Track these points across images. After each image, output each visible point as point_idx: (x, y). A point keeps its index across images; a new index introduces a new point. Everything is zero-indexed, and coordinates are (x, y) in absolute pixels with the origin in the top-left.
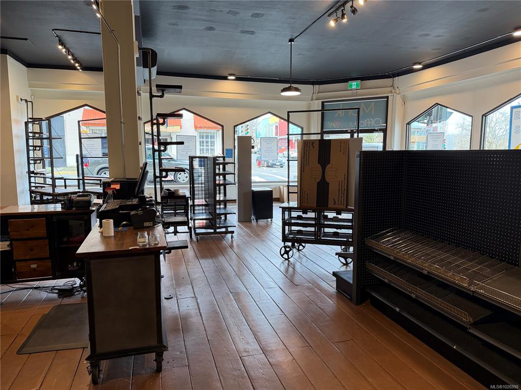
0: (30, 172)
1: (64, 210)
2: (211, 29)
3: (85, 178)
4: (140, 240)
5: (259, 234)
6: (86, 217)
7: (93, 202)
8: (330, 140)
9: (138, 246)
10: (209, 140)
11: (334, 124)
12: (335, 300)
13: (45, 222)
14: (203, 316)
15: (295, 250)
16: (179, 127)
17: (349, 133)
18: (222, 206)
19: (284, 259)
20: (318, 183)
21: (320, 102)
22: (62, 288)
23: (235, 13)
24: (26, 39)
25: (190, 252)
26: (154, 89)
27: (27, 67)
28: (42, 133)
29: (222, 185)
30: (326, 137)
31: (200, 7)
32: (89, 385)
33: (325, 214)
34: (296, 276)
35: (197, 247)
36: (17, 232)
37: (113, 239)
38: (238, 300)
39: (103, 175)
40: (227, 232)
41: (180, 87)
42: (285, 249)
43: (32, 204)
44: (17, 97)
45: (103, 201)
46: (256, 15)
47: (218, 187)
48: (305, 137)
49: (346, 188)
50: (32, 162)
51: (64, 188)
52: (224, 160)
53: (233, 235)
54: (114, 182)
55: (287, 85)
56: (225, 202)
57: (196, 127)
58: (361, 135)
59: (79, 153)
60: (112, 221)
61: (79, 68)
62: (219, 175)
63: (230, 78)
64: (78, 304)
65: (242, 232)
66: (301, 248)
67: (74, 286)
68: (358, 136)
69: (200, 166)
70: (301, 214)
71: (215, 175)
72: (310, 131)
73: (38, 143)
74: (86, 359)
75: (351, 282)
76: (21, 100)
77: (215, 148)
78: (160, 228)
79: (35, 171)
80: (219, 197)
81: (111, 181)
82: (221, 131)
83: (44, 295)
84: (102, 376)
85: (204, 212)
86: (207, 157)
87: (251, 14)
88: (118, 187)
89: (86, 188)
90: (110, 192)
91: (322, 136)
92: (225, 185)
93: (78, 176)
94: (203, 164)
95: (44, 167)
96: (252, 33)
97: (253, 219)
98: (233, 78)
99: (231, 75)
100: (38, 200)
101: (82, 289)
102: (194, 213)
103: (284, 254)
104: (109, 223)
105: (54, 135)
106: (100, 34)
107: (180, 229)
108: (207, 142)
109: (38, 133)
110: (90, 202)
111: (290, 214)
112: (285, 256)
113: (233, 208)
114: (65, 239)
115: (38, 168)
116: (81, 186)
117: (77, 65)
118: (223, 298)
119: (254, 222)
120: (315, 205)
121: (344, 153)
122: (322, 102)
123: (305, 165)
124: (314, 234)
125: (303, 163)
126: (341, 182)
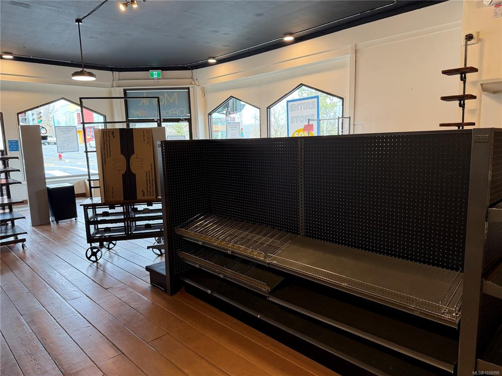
5: (60, 239)
11: (139, 112)
12: (149, 296)
15: (104, 250)
17: (155, 122)
18: (7, 210)
19: (91, 262)
20: (123, 175)
21: (122, 89)
29: (4, 185)
33: (135, 207)
34: (106, 278)
38: (32, 323)
40: (17, 241)
42: (92, 251)
49: (154, 178)
55: (79, 69)
56: (11, 205)
65: (37, 238)
66: (111, 246)
70: (106, 210)
72: (114, 119)
92: (8, 185)
96: (27, 6)
97: (52, 221)
98: (11, 57)
99: (7, 54)
103: (90, 257)
111: (94, 212)
112: (93, 258)
118: (10, 325)
121: (148, 143)
122: (124, 89)
123: (106, 156)
124: (125, 229)
125: (103, 154)
126: (148, 173)
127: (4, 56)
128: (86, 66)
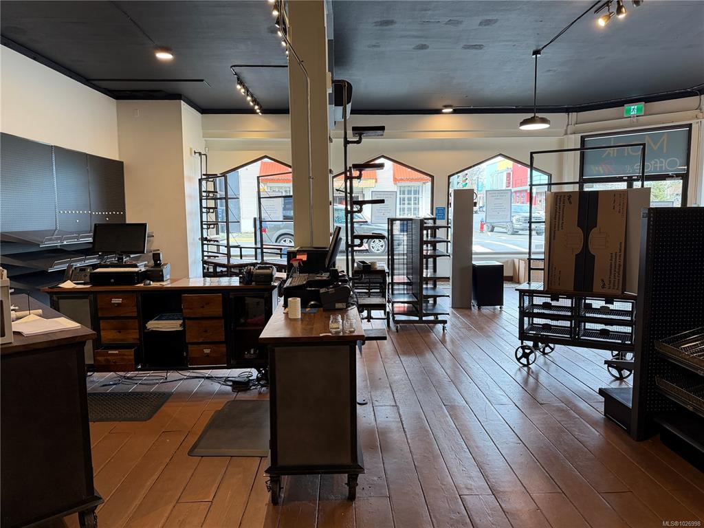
0: (203, 239)
1: (242, 285)
2: (423, 47)
3: (264, 246)
4: (332, 325)
5: (483, 328)
6: (266, 294)
7: (275, 276)
8: (597, 192)
9: (330, 332)
10: (412, 196)
11: (600, 168)
12: (602, 431)
13: (221, 299)
14: (407, 433)
15: (538, 353)
16: (374, 181)
17: (624, 181)
18: (430, 286)
19: (521, 365)
20: (576, 255)
21: (578, 136)
22: (237, 379)
23: (458, 23)
24: (202, 80)
25: (387, 345)
26: (350, 132)
27: (202, 113)
28: (217, 192)
29: (430, 256)
30: (588, 188)
31: (410, 20)
32: (268, 504)
33: (587, 301)
34: (540, 390)
35: (396, 339)
36: (191, 309)
37: (300, 322)
38: (455, 417)
39: (282, 243)
40: (436, 322)
41: (382, 128)
42: (524, 351)
43: (204, 277)
44: (191, 149)
45: (288, 275)
46: (487, 22)
47: (424, 260)
48: (555, 189)
49: (622, 264)
50: (205, 226)
51: (239, 258)
52: (435, 223)
53: (446, 325)
54: (299, 252)
55: (530, 115)
56: (435, 280)
57: (395, 180)
58: (647, 184)
59: (257, 216)
60: (299, 299)
61: (258, 111)
62: (427, 243)
63: (445, 111)
64: (254, 401)
65: (457, 322)
66: (547, 350)
67: (250, 378)
68: (643, 185)
69: (402, 230)
70: (549, 300)
71: (422, 242)
72: (562, 179)
73: (211, 203)
74: (266, 472)
75: (630, 405)
76: (195, 153)
77: (420, 206)
78: (353, 311)
79: (209, 238)
80: (427, 273)
81: (298, 251)
82: (430, 183)
83: (217, 387)
84: (283, 495)
85: (405, 292)
86: (411, 220)
87: (479, 22)
88: (304, 258)
89: (265, 258)
90: (296, 264)
91: (581, 187)
92: (435, 257)
93: (256, 244)
94: (405, 229)
95: (217, 233)
96: (480, 47)
97: (474, 306)
98: (451, 110)
99: (446, 107)
100: (210, 272)
101: (259, 383)
102: (393, 294)
103: (521, 358)
104: (295, 302)
105: (230, 194)
106: (287, 66)
107: (375, 313)
108: (409, 199)
109: (212, 192)
110: (271, 275)
111: (531, 301)
112: (524, 361)
113: (445, 289)
114: (242, 321)
115: (211, 234)
116: (259, 256)
117: (256, 107)
118: (433, 411)
119: (475, 309)
120: (571, 287)
121: (619, 212)
122: (582, 137)
123: (557, 229)
124: (570, 330)
125: (553, 226)
126: (614, 255)
127: (444, 111)
128: (539, 109)
